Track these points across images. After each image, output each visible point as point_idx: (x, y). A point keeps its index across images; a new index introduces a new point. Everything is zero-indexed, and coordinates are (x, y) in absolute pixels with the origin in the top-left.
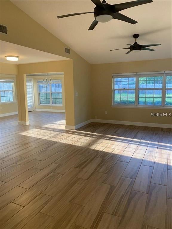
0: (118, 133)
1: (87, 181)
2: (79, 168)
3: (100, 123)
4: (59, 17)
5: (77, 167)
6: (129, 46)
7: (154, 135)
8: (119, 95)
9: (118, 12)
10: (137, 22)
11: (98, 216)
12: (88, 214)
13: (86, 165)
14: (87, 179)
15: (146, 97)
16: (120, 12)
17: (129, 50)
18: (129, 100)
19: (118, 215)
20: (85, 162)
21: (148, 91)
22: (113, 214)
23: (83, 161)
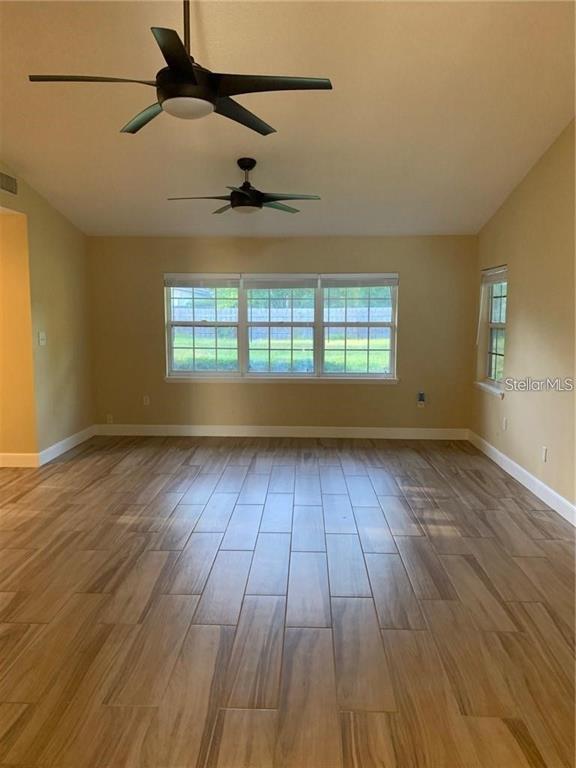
0: (196, 464)
1: (139, 627)
2: (100, 592)
3: (126, 437)
4: (33, 79)
5: (91, 591)
6: (228, 193)
7: (303, 460)
8: (188, 342)
9: (231, 97)
10: (275, 131)
11: (209, 722)
12: (177, 725)
13: (123, 578)
14: (139, 622)
15: (272, 347)
16: (236, 98)
17: (229, 203)
18: (219, 357)
19: (267, 702)
20: (115, 570)
21: (274, 329)
22: (253, 704)
23: (106, 569)
